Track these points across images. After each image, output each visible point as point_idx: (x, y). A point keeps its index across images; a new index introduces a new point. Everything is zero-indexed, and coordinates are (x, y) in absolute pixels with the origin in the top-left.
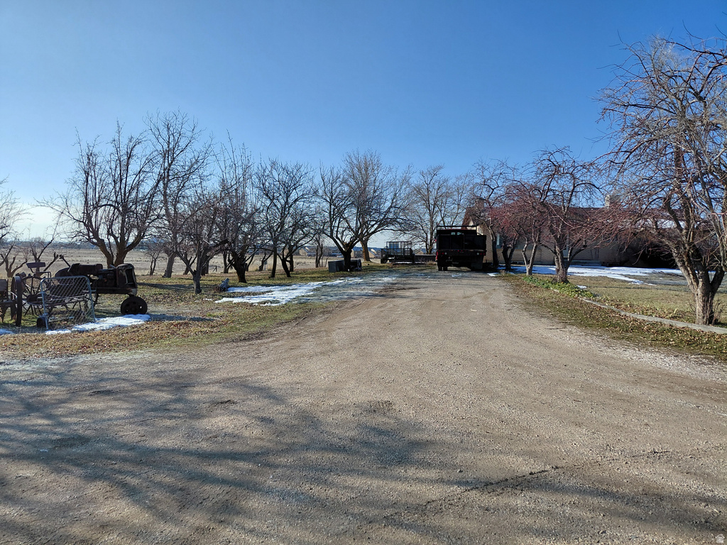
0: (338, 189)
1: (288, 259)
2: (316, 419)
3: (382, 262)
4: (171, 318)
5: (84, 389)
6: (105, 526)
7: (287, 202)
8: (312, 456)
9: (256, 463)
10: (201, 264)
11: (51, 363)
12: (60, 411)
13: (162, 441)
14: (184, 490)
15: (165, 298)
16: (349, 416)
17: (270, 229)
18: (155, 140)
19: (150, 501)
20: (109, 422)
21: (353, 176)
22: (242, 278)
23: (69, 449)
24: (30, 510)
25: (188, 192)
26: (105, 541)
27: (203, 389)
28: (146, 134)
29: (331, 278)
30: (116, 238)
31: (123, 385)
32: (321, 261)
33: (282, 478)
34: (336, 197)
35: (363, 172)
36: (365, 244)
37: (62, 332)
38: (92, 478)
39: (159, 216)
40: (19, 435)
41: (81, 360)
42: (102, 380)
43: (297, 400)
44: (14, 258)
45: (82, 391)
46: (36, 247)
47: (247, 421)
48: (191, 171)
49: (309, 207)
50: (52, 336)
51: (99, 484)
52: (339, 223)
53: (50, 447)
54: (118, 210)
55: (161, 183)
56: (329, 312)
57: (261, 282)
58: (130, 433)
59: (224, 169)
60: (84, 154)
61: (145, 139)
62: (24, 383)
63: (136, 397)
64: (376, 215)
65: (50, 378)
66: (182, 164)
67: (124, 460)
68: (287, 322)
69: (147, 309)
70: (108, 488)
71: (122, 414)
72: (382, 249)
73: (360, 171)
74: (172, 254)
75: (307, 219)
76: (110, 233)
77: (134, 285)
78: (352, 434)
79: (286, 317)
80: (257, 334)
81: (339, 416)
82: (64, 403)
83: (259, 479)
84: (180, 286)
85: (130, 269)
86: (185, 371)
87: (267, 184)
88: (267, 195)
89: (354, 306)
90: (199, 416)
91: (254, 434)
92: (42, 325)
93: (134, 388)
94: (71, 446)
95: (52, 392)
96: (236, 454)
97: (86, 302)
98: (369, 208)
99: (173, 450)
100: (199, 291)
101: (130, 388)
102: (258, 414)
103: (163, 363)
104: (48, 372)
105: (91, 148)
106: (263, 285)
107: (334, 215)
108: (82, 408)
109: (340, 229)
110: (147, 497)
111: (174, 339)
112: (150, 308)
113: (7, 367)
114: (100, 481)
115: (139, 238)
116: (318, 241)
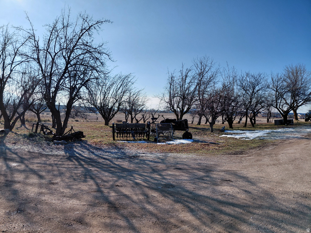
0: (281, 84)
1: (253, 118)
2: (273, 196)
3: (306, 121)
4: (202, 142)
5: (171, 166)
6: (182, 222)
7: (253, 92)
8: (272, 213)
9: (244, 210)
10: (213, 120)
11: (159, 155)
12: (164, 174)
13: (202, 192)
14: (213, 215)
15: (199, 133)
16: (291, 197)
17: (245, 104)
18: (196, 69)
19: (199, 216)
20: (181, 181)
21: (289, 77)
22: (231, 126)
23: (168, 189)
24: (157, 209)
25: (208, 89)
26: (183, 228)
27: (217, 173)
28: (193, 67)
29: (276, 128)
30: (180, 109)
31: (185, 167)
32: (270, 120)
33: (257, 219)
34: (280, 88)
35: (295, 74)
36: (295, 111)
37: (162, 144)
38: (177, 201)
39: (196, 100)
40: (151, 180)
41: (170, 155)
42: (177, 164)
43: (262, 185)
44: (146, 116)
45: (171, 167)
46: (152, 112)
47: (238, 191)
48: (210, 81)
49: (265, 93)
50: (160, 145)
51: (180, 204)
52: (281, 101)
53: (161, 186)
54: (181, 98)
55: (198, 86)
56: (276, 145)
57: (240, 128)
58: (190, 187)
59: (224, 78)
60: (170, 77)
61: (192, 69)
62: (151, 161)
63: (190, 172)
64: (303, 96)
65: (160, 161)
66: (206, 78)
67: (188, 197)
68: (254, 148)
69: (192, 137)
70: (183, 207)
71: (186, 178)
72: (306, 114)
73: (293, 74)
74: (201, 116)
75: (263, 99)
76: (178, 107)
77: (188, 127)
78: (293, 206)
79: (253, 145)
80: (240, 152)
81: (285, 196)
82: (165, 170)
83: (246, 218)
84: (204, 129)
85: (186, 121)
86: (209, 164)
87: (244, 84)
88: (244, 89)
89: (290, 143)
90: (217, 185)
91: (242, 197)
92: (156, 141)
93: (190, 168)
94: (169, 187)
95: (161, 166)
96: (234, 204)
97: (170, 133)
98: (298, 93)
99: (207, 197)
100: (212, 131)
101: (188, 168)
102: (243, 188)
103: (200, 160)
104: (159, 158)
105: (172, 75)
106: (241, 130)
107: (278, 97)
108: (171, 173)
109: (282, 104)
110: (198, 214)
111: (203, 150)
112: (193, 137)
113: (146, 155)
114: (180, 203)
115: (188, 109)
116: (268, 110)
